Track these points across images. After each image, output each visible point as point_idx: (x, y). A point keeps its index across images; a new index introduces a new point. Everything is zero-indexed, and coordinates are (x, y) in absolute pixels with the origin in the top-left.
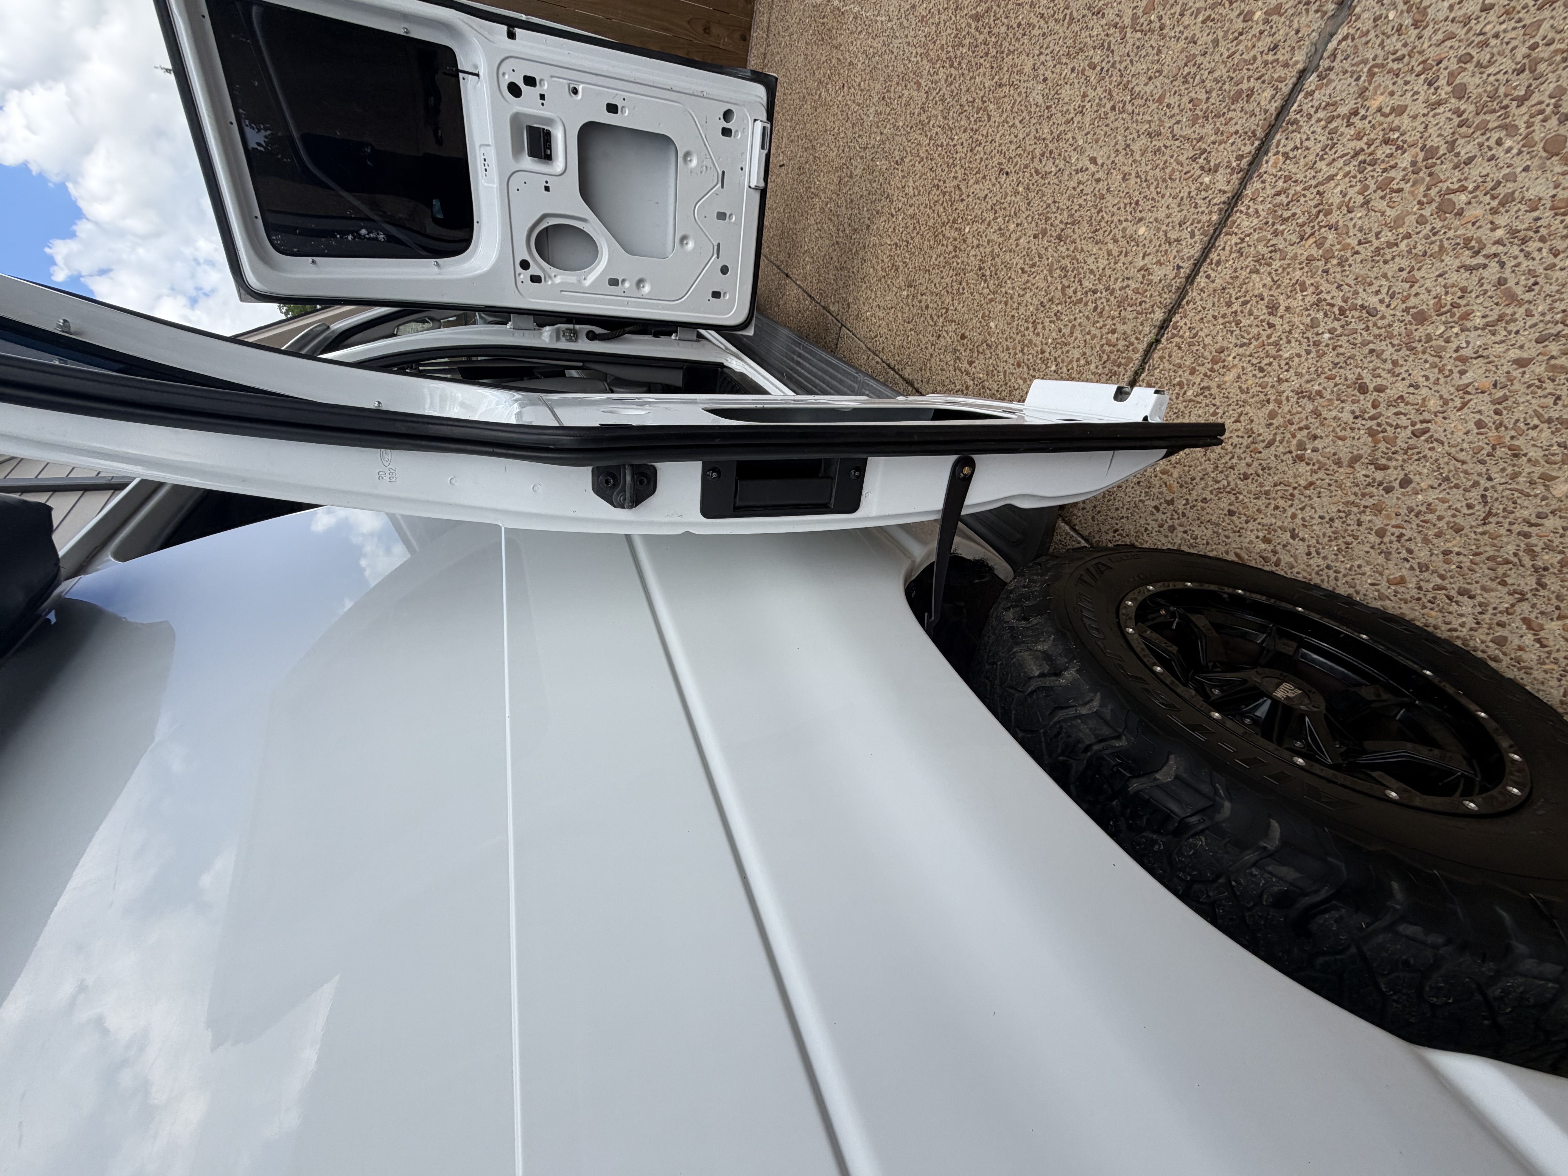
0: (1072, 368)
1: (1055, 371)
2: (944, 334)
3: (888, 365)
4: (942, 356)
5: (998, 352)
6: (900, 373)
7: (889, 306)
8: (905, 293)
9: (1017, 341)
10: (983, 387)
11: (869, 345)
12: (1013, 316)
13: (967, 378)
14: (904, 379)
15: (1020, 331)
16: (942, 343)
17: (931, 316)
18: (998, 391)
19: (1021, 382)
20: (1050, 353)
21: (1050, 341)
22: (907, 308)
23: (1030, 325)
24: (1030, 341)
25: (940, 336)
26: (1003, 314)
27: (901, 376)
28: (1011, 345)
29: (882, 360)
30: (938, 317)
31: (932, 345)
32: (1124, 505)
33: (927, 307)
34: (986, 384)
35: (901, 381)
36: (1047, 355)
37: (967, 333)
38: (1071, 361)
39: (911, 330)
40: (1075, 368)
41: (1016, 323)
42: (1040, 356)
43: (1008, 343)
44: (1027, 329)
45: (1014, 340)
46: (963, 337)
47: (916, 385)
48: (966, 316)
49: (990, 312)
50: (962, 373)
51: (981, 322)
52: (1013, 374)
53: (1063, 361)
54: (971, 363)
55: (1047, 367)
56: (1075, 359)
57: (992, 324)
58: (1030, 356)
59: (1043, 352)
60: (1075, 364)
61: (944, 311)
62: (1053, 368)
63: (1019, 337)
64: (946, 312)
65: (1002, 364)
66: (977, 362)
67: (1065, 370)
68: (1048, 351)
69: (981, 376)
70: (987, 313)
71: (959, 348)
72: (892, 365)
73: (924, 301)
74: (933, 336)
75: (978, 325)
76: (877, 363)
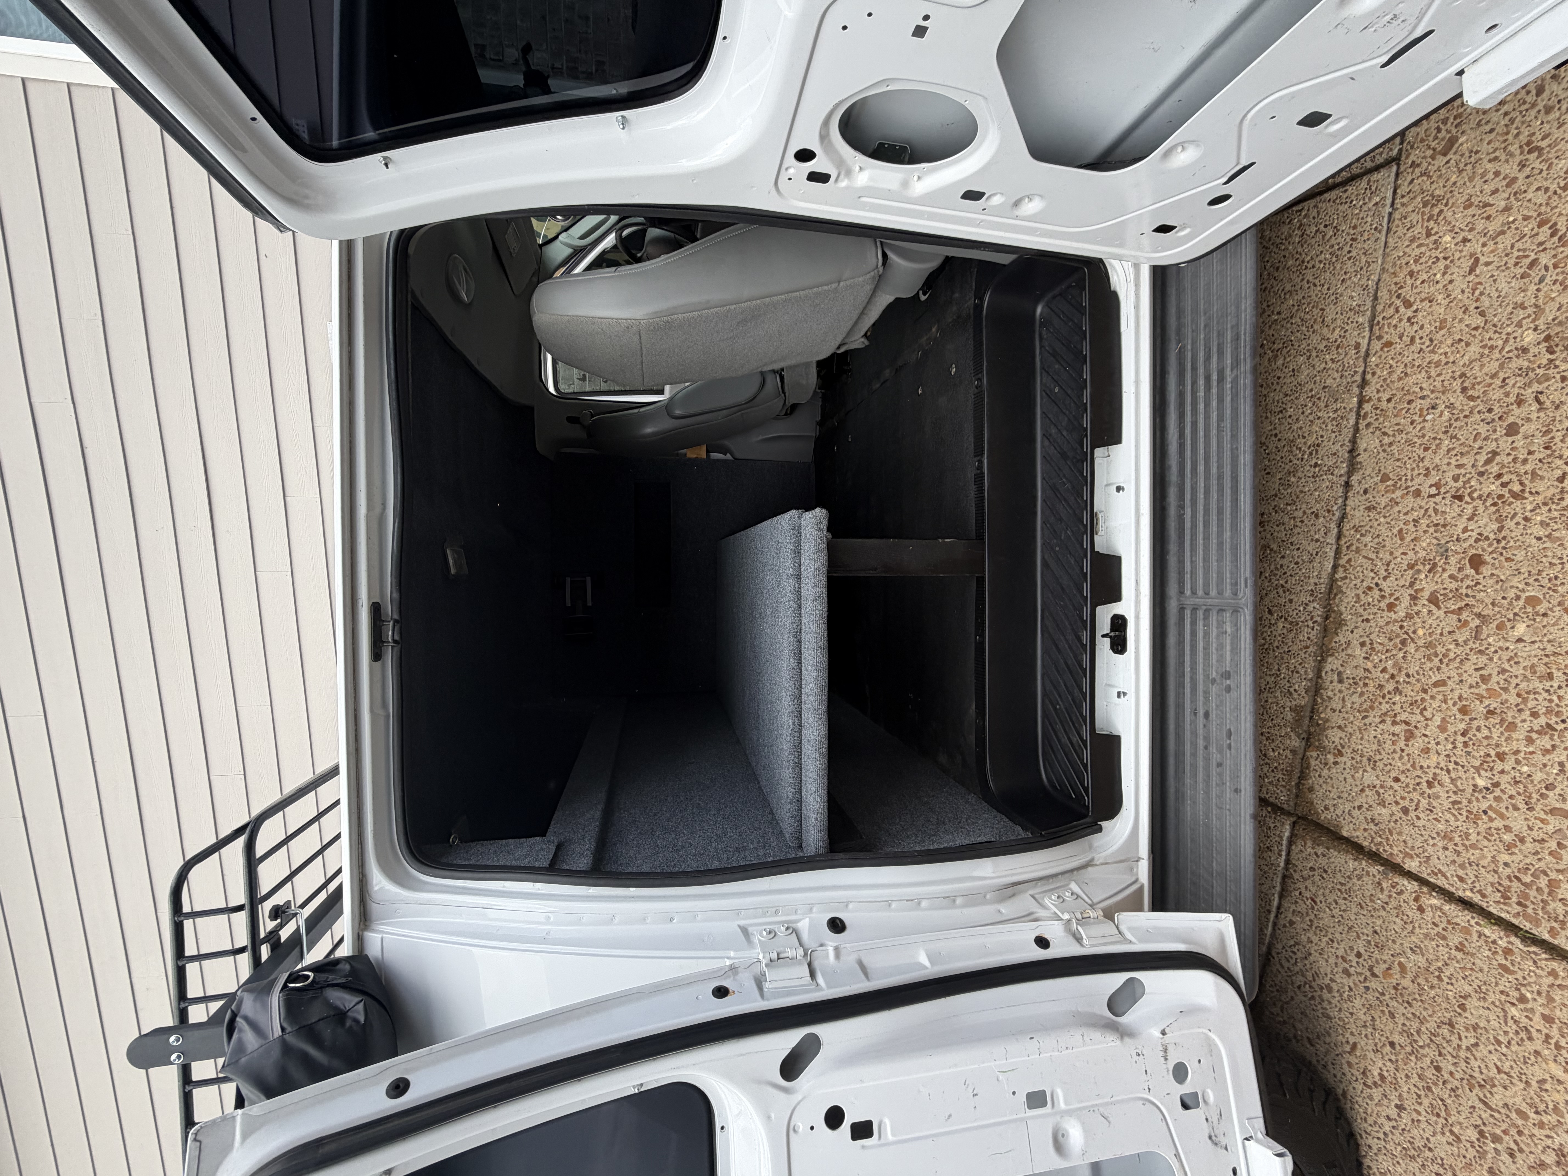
0: (1491, 820)
1: (1475, 786)
2: (1469, 510)
3: (1364, 383)
4: (1424, 522)
5: (1473, 657)
6: (1362, 424)
7: (1485, 302)
8: (1529, 337)
9: (1505, 696)
10: (1403, 642)
11: (1383, 294)
12: (1550, 676)
13: (1406, 601)
14: (1354, 441)
15: (1525, 700)
16: (1453, 511)
17: (1495, 453)
18: (1408, 676)
19: (1437, 720)
20: (1502, 772)
21: (1525, 769)
22: (1494, 366)
23: (1543, 720)
24: (1512, 727)
25: (1460, 498)
26: (1550, 648)
27: (1356, 430)
28: (1492, 684)
29: (1367, 354)
30: (1499, 476)
31: (1437, 485)
32: (1344, 911)
33: (1513, 429)
34: (1411, 648)
35: (1347, 434)
36: (1499, 766)
37: (1486, 570)
38: (1502, 816)
39: (1451, 406)
40: (1494, 825)
41: (1539, 686)
42: (1493, 753)
43: (1495, 679)
44: (1535, 715)
45: (1505, 690)
46: (1476, 562)
47: (1355, 478)
48: (1520, 555)
49: (1545, 615)
50: (1412, 584)
51: (1518, 598)
52: (1445, 701)
53: (1498, 799)
54: (1433, 600)
55: (1477, 770)
56: (1506, 823)
57: (1521, 629)
58: (1486, 732)
59: (1501, 757)
60: (1498, 823)
61: (1517, 488)
62: (1481, 783)
63: (1513, 699)
64: (1515, 495)
65: (1453, 673)
66: (1441, 613)
67: (1484, 805)
68: (1507, 768)
69: (1421, 632)
70: (1541, 609)
71: (1453, 560)
72: (1369, 391)
73: (1523, 411)
74: (1456, 479)
75: (1511, 594)
76: (1357, 346)
